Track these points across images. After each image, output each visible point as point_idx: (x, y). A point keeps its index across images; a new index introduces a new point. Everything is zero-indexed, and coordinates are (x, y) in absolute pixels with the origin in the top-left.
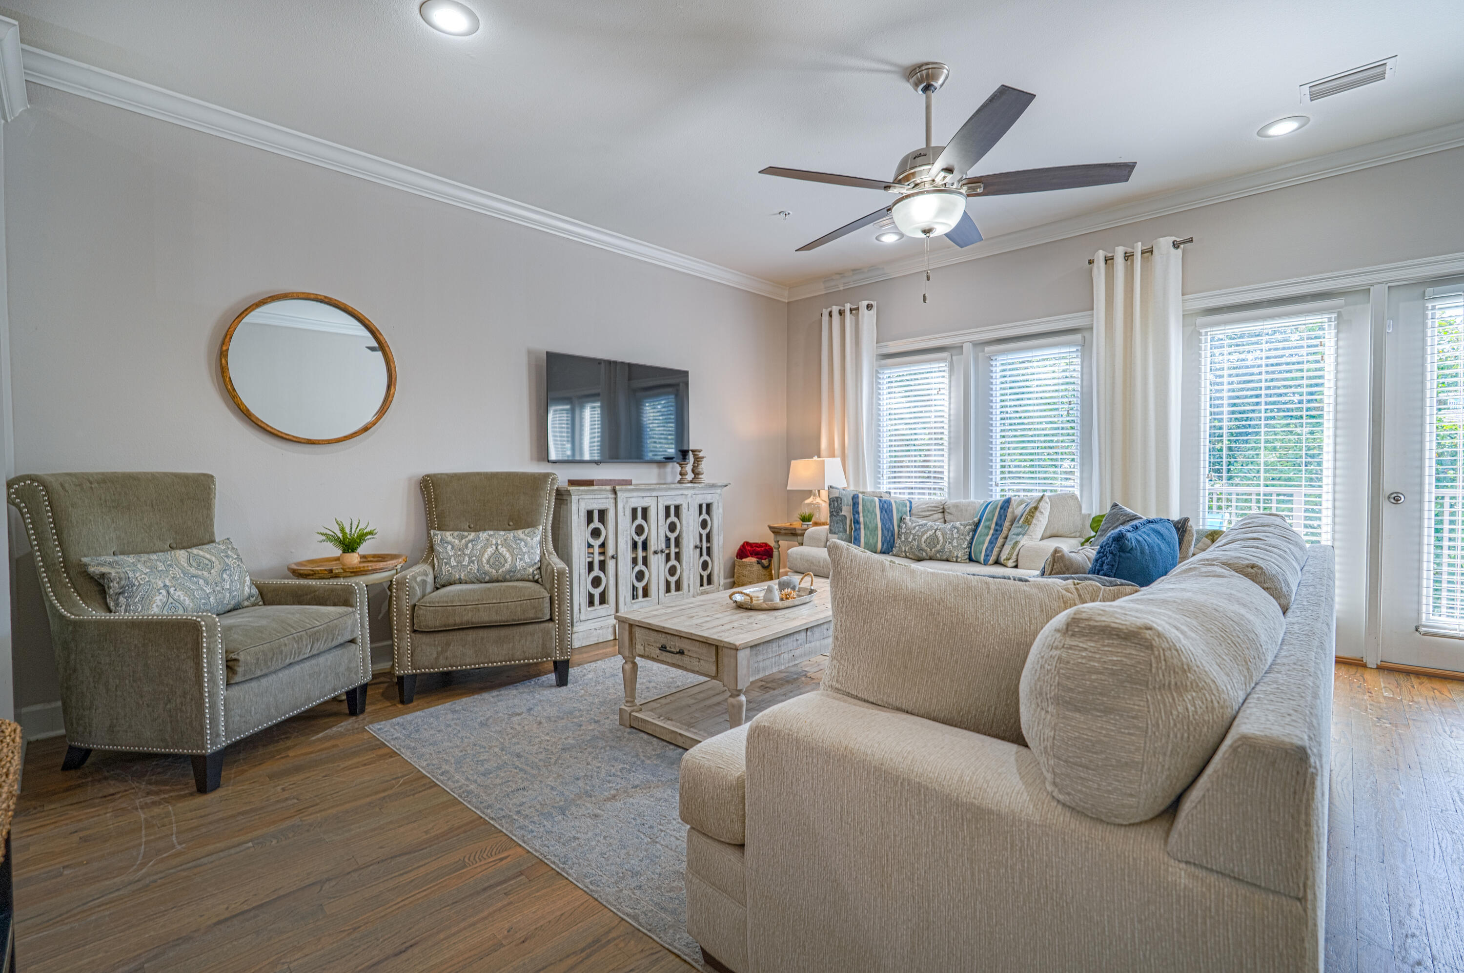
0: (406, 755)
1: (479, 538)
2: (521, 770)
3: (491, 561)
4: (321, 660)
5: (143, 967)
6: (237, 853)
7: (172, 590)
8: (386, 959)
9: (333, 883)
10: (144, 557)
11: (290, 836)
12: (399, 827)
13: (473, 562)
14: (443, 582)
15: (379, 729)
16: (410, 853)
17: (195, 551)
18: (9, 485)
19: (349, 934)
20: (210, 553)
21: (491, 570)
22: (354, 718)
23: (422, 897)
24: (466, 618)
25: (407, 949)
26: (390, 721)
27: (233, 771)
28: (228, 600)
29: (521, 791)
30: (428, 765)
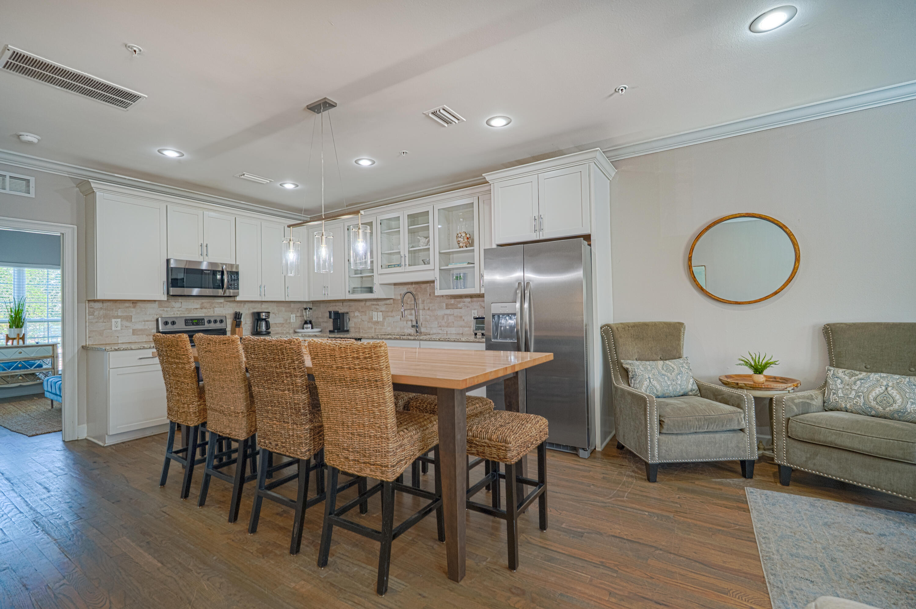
0: (754, 515)
1: (869, 377)
2: (825, 569)
3: (879, 399)
4: (717, 436)
5: (584, 534)
6: (640, 514)
7: (652, 380)
8: (651, 600)
9: (661, 552)
10: (644, 362)
11: (664, 520)
12: (713, 549)
13: (859, 396)
14: (831, 407)
15: (751, 492)
16: (705, 565)
17: (667, 362)
18: (601, 328)
19: (647, 578)
20: (675, 364)
21: (877, 406)
22: (744, 479)
23: (690, 590)
24: (829, 439)
25: (663, 604)
26: (763, 491)
27: (667, 478)
28: (679, 390)
29: (808, 581)
30: (760, 528)
